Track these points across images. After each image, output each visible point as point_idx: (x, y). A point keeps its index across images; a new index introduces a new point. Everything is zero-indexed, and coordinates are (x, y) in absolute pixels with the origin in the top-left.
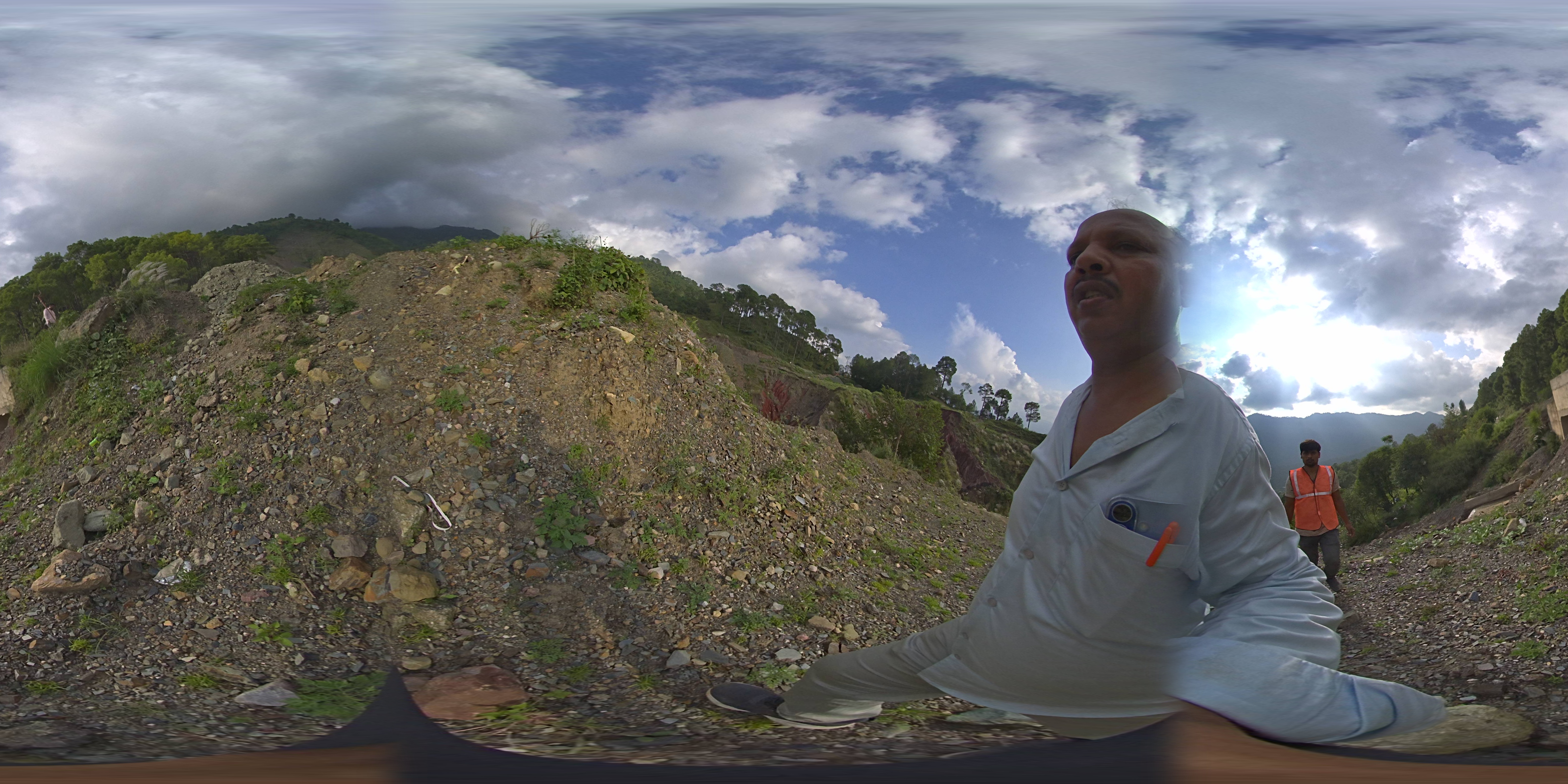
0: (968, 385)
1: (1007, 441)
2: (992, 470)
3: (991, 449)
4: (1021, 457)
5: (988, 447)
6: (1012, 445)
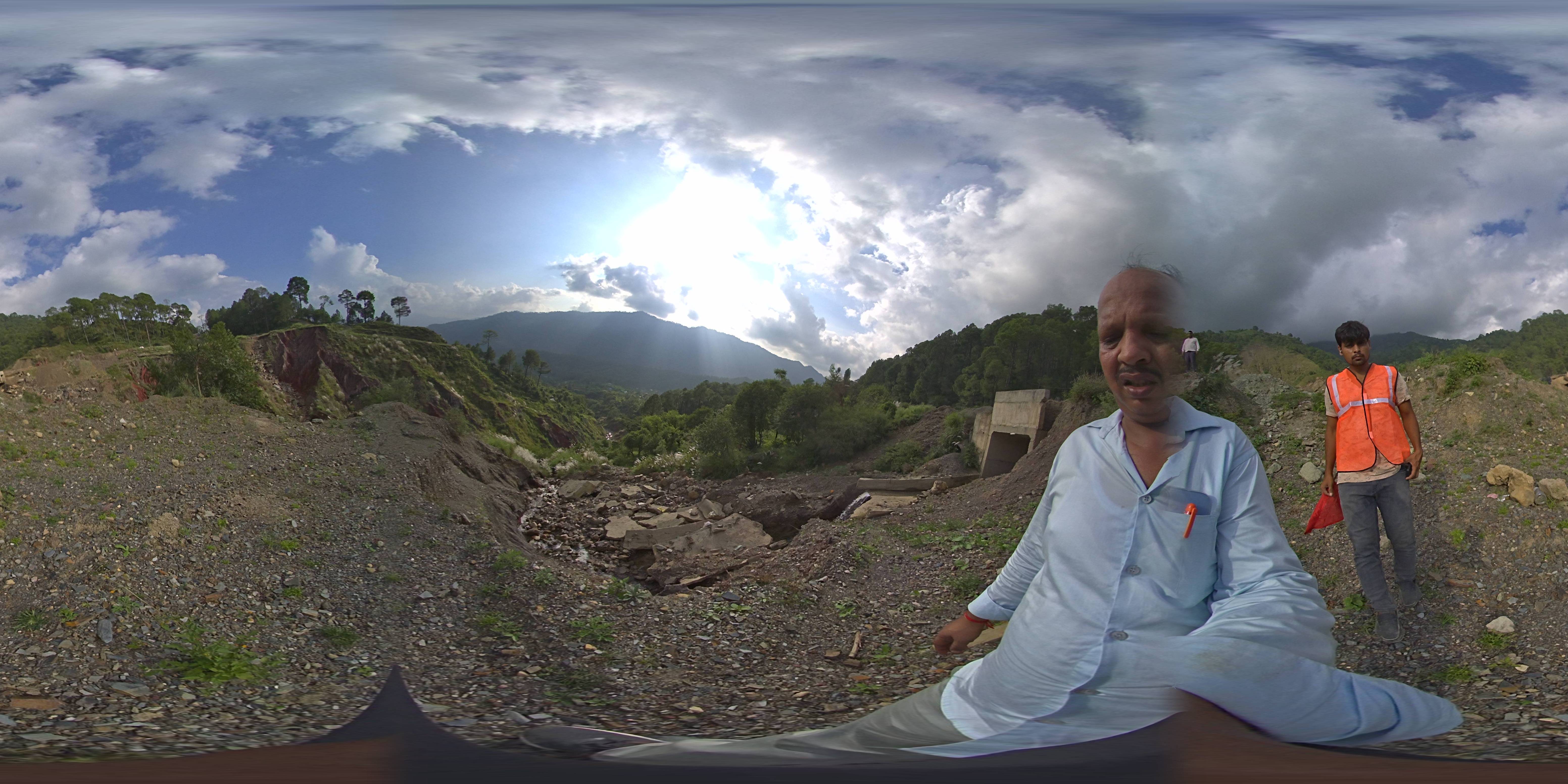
0: (327, 298)
1: (379, 341)
2: (370, 373)
3: (365, 352)
4: (397, 354)
5: (361, 351)
6: (385, 343)
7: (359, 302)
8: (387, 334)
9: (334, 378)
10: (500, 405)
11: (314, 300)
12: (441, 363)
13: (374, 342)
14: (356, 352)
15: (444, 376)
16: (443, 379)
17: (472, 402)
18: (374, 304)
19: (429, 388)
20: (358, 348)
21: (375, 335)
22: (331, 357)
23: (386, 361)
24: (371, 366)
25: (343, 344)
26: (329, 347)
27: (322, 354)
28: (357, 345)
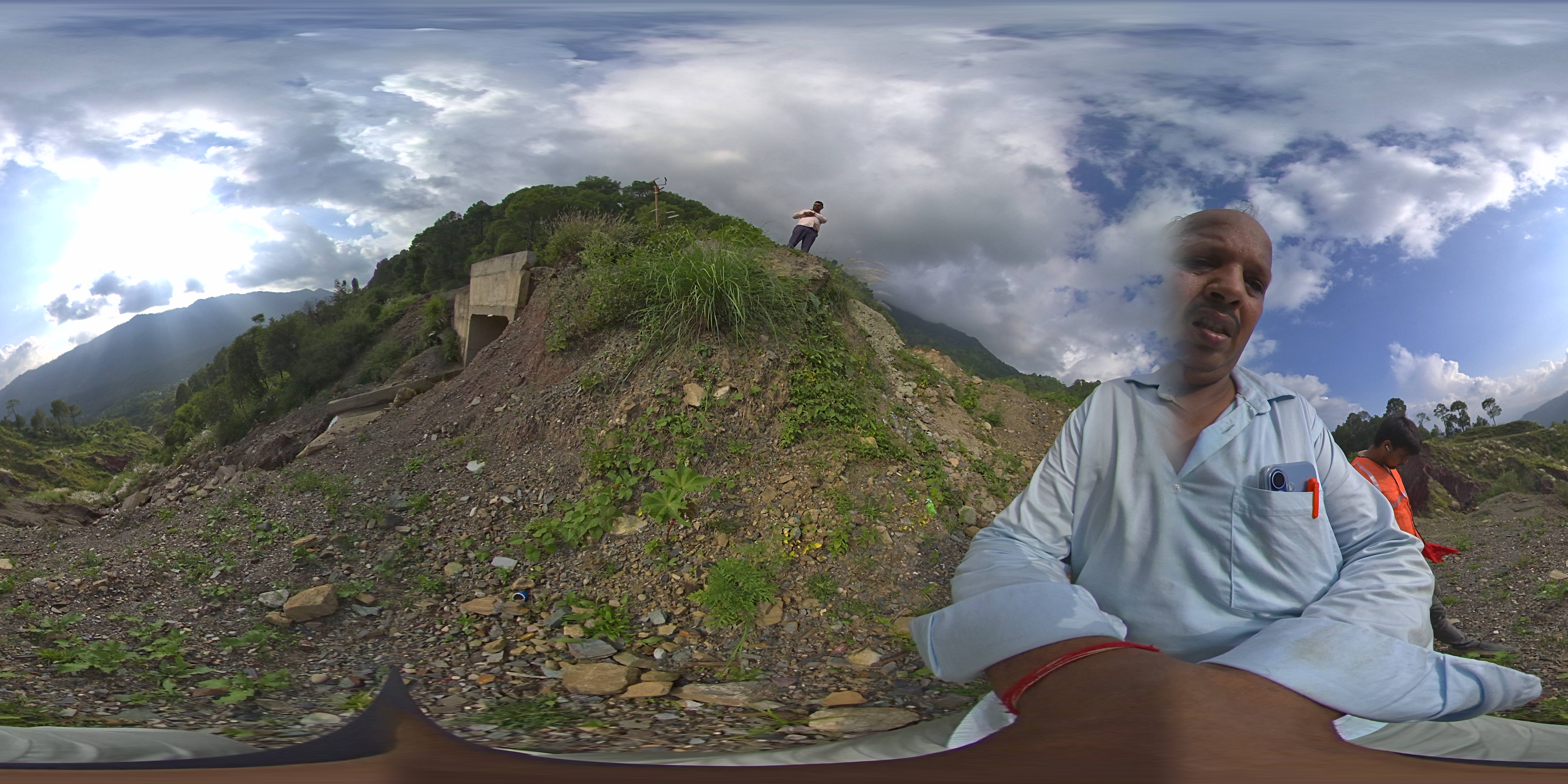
0: (1423, 414)
1: (1481, 446)
2: (1480, 478)
3: (1470, 460)
5: (1466, 460)
6: (1487, 447)
7: (1454, 413)
8: (1487, 437)
9: (1445, 491)
12: (1545, 448)
13: (1476, 448)
14: (1462, 462)
15: (1552, 459)
16: (1553, 462)
18: (1467, 411)
19: (1541, 475)
20: (1463, 458)
21: (1476, 441)
22: (1437, 471)
23: (1492, 463)
24: (1478, 471)
25: (1447, 457)
26: (1434, 461)
27: (1428, 469)
28: (1461, 454)
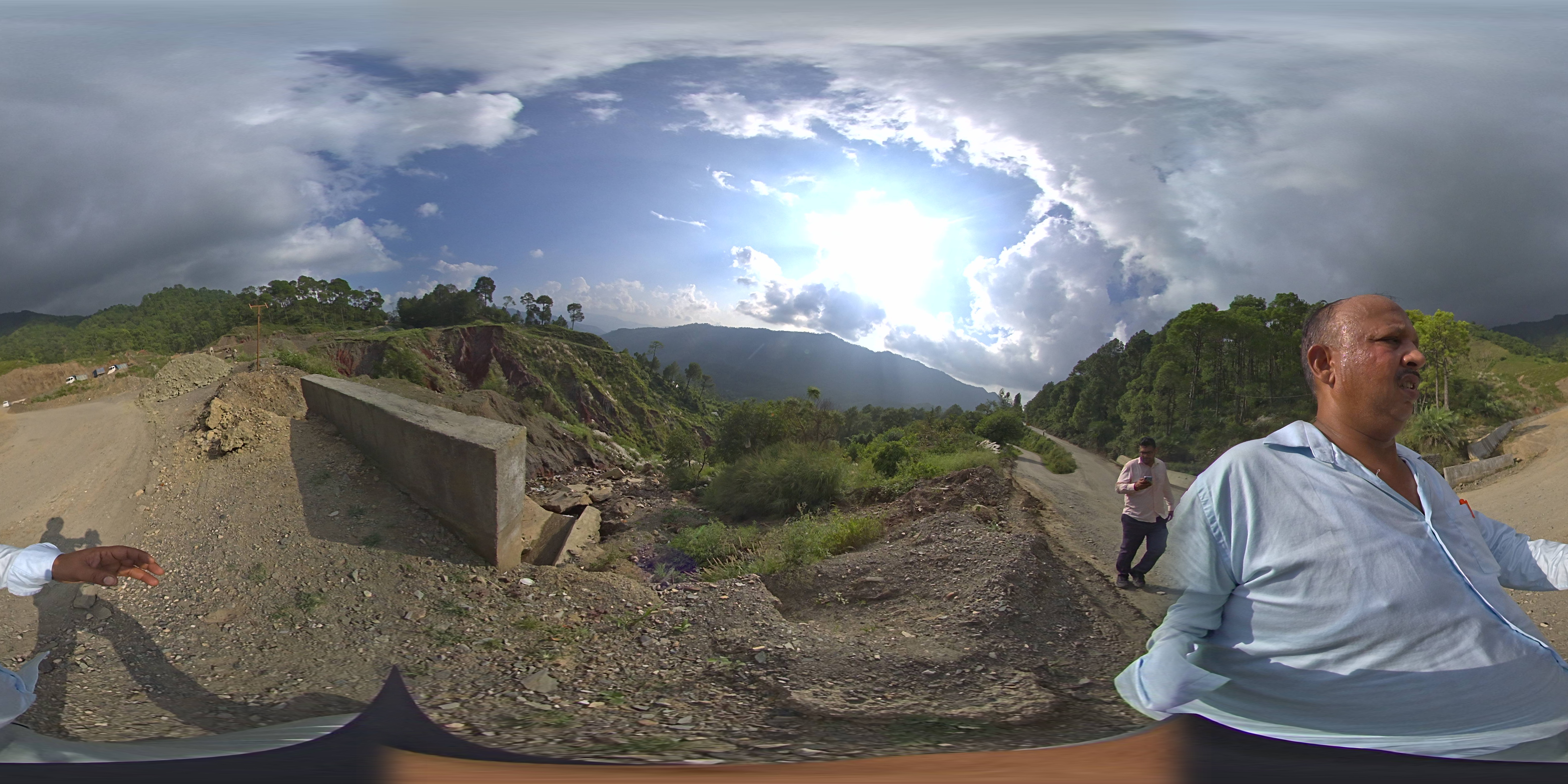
0: (510, 298)
1: (548, 343)
2: (534, 371)
3: (533, 353)
4: (561, 356)
6: (553, 346)
7: (538, 305)
8: (558, 337)
9: (502, 373)
10: (652, 412)
11: (497, 300)
12: (601, 369)
13: (544, 344)
14: (526, 352)
15: (600, 380)
16: (601, 384)
17: (624, 406)
18: (551, 308)
19: (585, 390)
20: (528, 349)
21: (546, 338)
22: (502, 354)
23: (551, 362)
24: (536, 365)
25: (515, 344)
26: (503, 345)
27: (495, 350)
28: (528, 345)
